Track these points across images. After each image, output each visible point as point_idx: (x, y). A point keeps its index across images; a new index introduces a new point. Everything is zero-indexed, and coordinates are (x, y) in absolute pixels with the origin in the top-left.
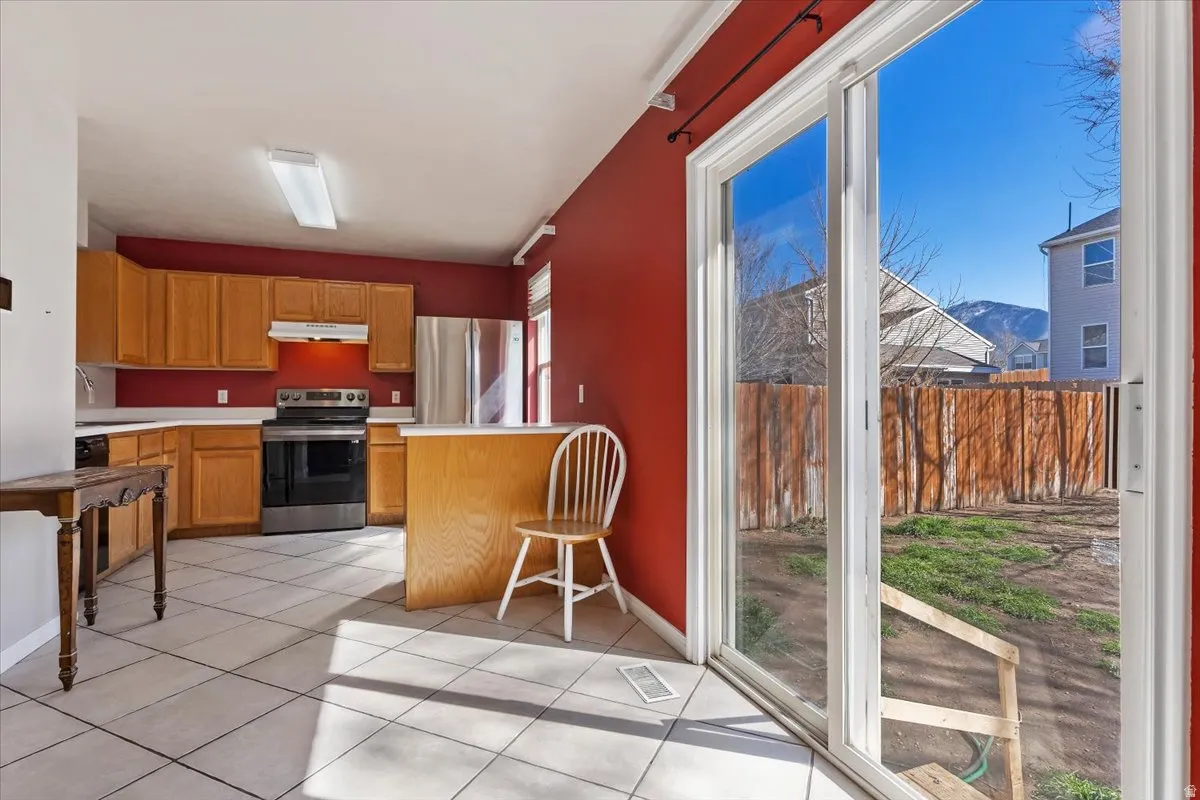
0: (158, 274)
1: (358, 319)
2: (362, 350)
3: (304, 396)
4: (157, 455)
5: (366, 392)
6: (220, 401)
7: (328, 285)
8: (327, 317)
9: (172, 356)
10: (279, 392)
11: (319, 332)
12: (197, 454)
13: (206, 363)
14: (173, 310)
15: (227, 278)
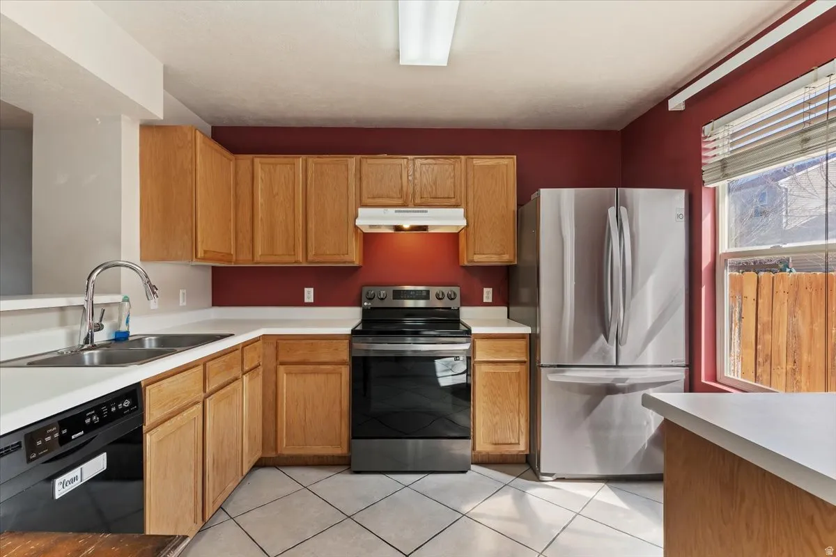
0: (245, 160)
1: (453, 201)
2: (452, 240)
3: (391, 296)
4: (236, 379)
5: (457, 290)
6: (306, 300)
7: (418, 162)
8: (418, 201)
9: (259, 250)
10: (365, 289)
11: (408, 219)
12: (282, 369)
13: (292, 259)
14: (260, 199)
15: (313, 160)
